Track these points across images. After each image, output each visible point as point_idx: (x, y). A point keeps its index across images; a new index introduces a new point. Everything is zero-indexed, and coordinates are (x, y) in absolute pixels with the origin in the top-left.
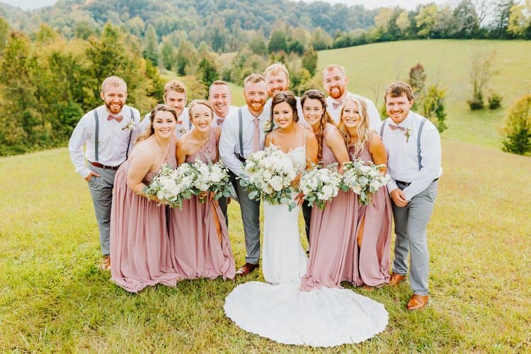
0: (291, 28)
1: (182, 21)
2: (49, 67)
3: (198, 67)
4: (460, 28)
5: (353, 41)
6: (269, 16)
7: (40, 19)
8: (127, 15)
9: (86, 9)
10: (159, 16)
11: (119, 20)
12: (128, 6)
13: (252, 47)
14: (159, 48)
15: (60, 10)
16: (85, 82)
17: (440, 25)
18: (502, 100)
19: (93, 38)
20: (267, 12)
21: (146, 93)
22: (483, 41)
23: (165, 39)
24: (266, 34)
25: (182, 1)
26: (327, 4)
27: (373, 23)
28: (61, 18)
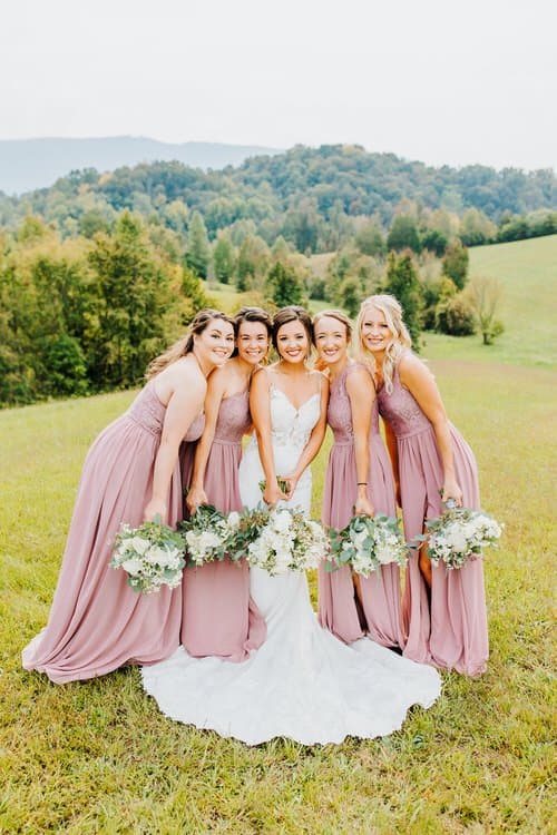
0: (427, 210)
1: (247, 205)
2: (31, 281)
3: (266, 277)
5: (533, 229)
6: (390, 192)
7: (30, 209)
8: (163, 197)
9: (100, 190)
10: (213, 198)
11: (150, 206)
12: (164, 183)
13: (359, 243)
14: (210, 249)
15: (62, 195)
16: (85, 305)
19: (101, 236)
20: (387, 185)
21: (182, 320)
23: (219, 232)
24: (385, 222)
25: (250, 173)
26: (489, 169)
28: (62, 206)
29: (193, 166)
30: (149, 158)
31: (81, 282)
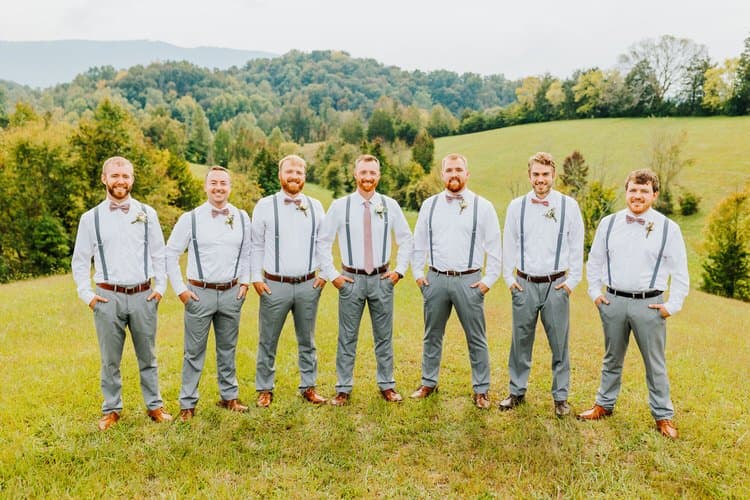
0: (401, 106)
1: (249, 101)
4: (636, 98)
5: (488, 123)
6: (371, 91)
7: (52, 101)
8: (174, 93)
9: (116, 86)
10: (219, 94)
11: (162, 100)
12: (175, 81)
13: (344, 134)
14: (211, 137)
15: (79, 89)
16: (69, 187)
17: (605, 98)
18: (699, 201)
20: (369, 86)
21: (167, 201)
22: (666, 120)
24: (368, 117)
25: (251, 74)
26: (452, 74)
27: (516, 98)
28: (82, 99)
29: (202, 66)
30: (162, 58)
31: (63, 165)
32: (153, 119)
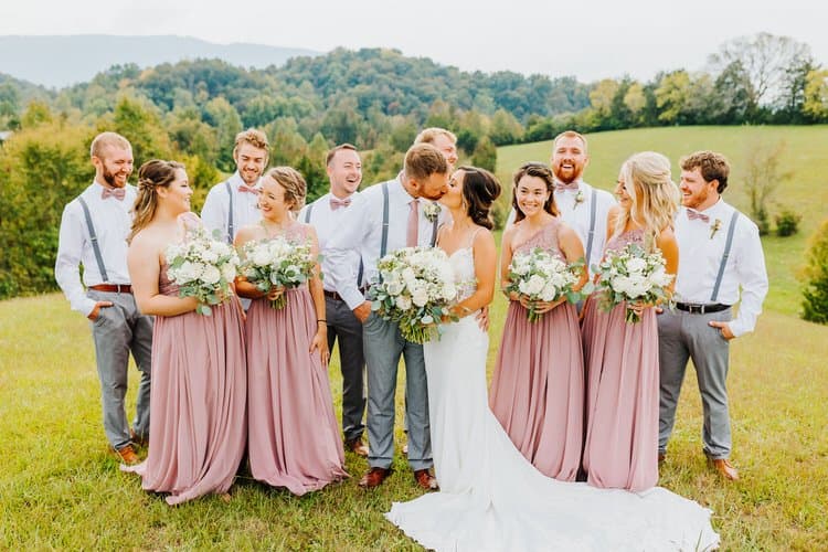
0: (459, 111)
1: (289, 104)
4: (727, 103)
6: (427, 94)
7: (69, 102)
8: (205, 94)
9: (140, 85)
10: (255, 96)
11: (190, 101)
12: (206, 81)
13: (395, 141)
15: (101, 90)
17: (695, 104)
18: (799, 220)
20: (422, 88)
22: (762, 129)
24: (422, 122)
25: (292, 73)
26: (518, 75)
27: (589, 102)
28: (101, 101)
29: (236, 64)
30: (191, 57)
31: (78, 170)
32: (179, 123)
